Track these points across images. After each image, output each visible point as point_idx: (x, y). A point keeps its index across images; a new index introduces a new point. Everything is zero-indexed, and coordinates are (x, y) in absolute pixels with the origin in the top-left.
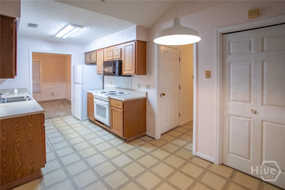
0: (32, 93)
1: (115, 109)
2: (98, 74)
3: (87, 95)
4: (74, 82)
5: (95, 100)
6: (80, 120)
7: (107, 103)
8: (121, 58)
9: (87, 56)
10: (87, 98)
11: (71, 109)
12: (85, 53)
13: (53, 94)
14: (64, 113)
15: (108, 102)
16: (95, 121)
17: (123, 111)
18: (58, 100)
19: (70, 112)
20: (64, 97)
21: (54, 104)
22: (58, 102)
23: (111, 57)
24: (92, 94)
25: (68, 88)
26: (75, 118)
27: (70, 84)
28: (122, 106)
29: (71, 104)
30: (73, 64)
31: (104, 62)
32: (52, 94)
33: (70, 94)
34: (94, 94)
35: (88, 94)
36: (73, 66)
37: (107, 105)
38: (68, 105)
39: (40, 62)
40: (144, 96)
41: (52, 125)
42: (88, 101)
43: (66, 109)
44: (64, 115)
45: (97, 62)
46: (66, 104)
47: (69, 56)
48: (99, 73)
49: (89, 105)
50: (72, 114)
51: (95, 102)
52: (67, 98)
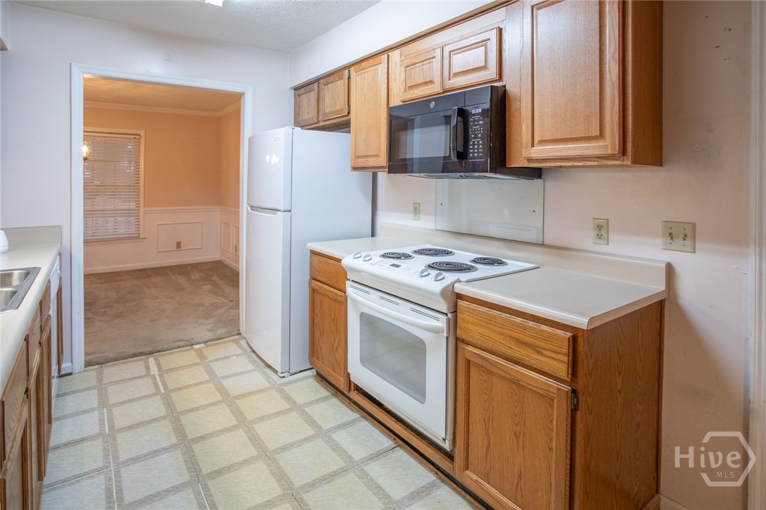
0: (82, 243)
1: (491, 363)
2: (355, 169)
3: (311, 265)
4: (253, 204)
5: (351, 290)
6: (276, 372)
7: (437, 319)
8: (500, 78)
9: (304, 98)
10: (309, 277)
11: (237, 306)
12: (296, 89)
13: (179, 245)
14: (210, 327)
15: (445, 317)
16: (350, 389)
17: (574, 391)
18: (195, 266)
19: (235, 322)
20: (216, 256)
21: (181, 280)
22: (196, 276)
23: (431, 82)
24: (339, 261)
25: (229, 225)
26: (253, 355)
27: (237, 214)
28: (565, 359)
29: (238, 287)
30: (248, 130)
31: (390, 109)
32: (175, 245)
33: (237, 248)
34: (348, 261)
35: (316, 258)
36: (250, 139)
37: (436, 331)
38: (228, 289)
39: (139, 135)
40: (657, 287)
41: (158, 392)
42: (313, 292)
43: (221, 307)
44: (210, 335)
45: (352, 116)
46: (220, 282)
47: (235, 100)
48: (362, 162)
49: (317, 311)
50: (244, 334)
51: (355, 301)
52: (227, 261)
